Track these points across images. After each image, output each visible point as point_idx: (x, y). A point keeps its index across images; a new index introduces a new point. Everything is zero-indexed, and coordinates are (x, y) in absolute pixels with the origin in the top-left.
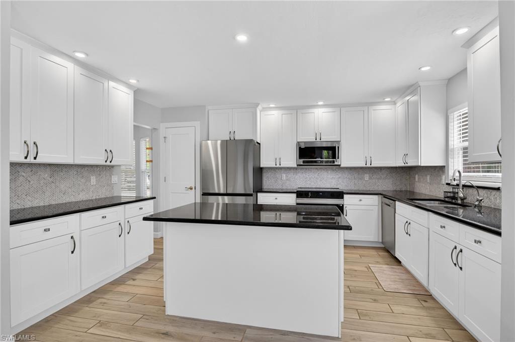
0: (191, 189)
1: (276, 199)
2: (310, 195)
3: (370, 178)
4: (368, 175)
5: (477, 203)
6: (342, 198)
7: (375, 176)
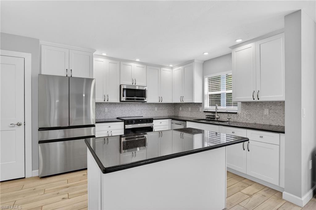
0: (19, 125)
1: (109, 127)
2: (134, 122)
3: (158, 109)
4: (157, 108)
5: (228, 120)
6: (152, 122)
7: (160, 108)
